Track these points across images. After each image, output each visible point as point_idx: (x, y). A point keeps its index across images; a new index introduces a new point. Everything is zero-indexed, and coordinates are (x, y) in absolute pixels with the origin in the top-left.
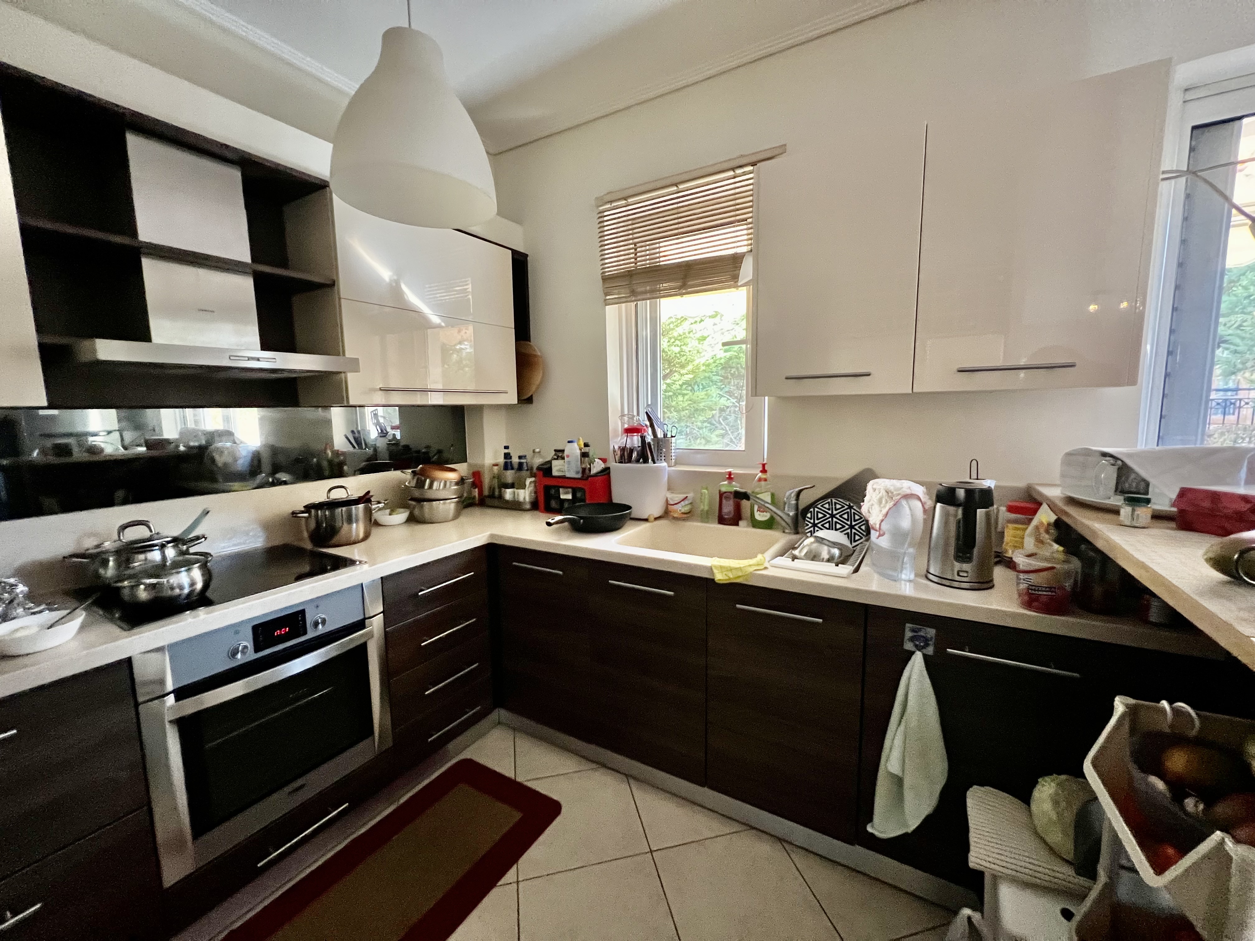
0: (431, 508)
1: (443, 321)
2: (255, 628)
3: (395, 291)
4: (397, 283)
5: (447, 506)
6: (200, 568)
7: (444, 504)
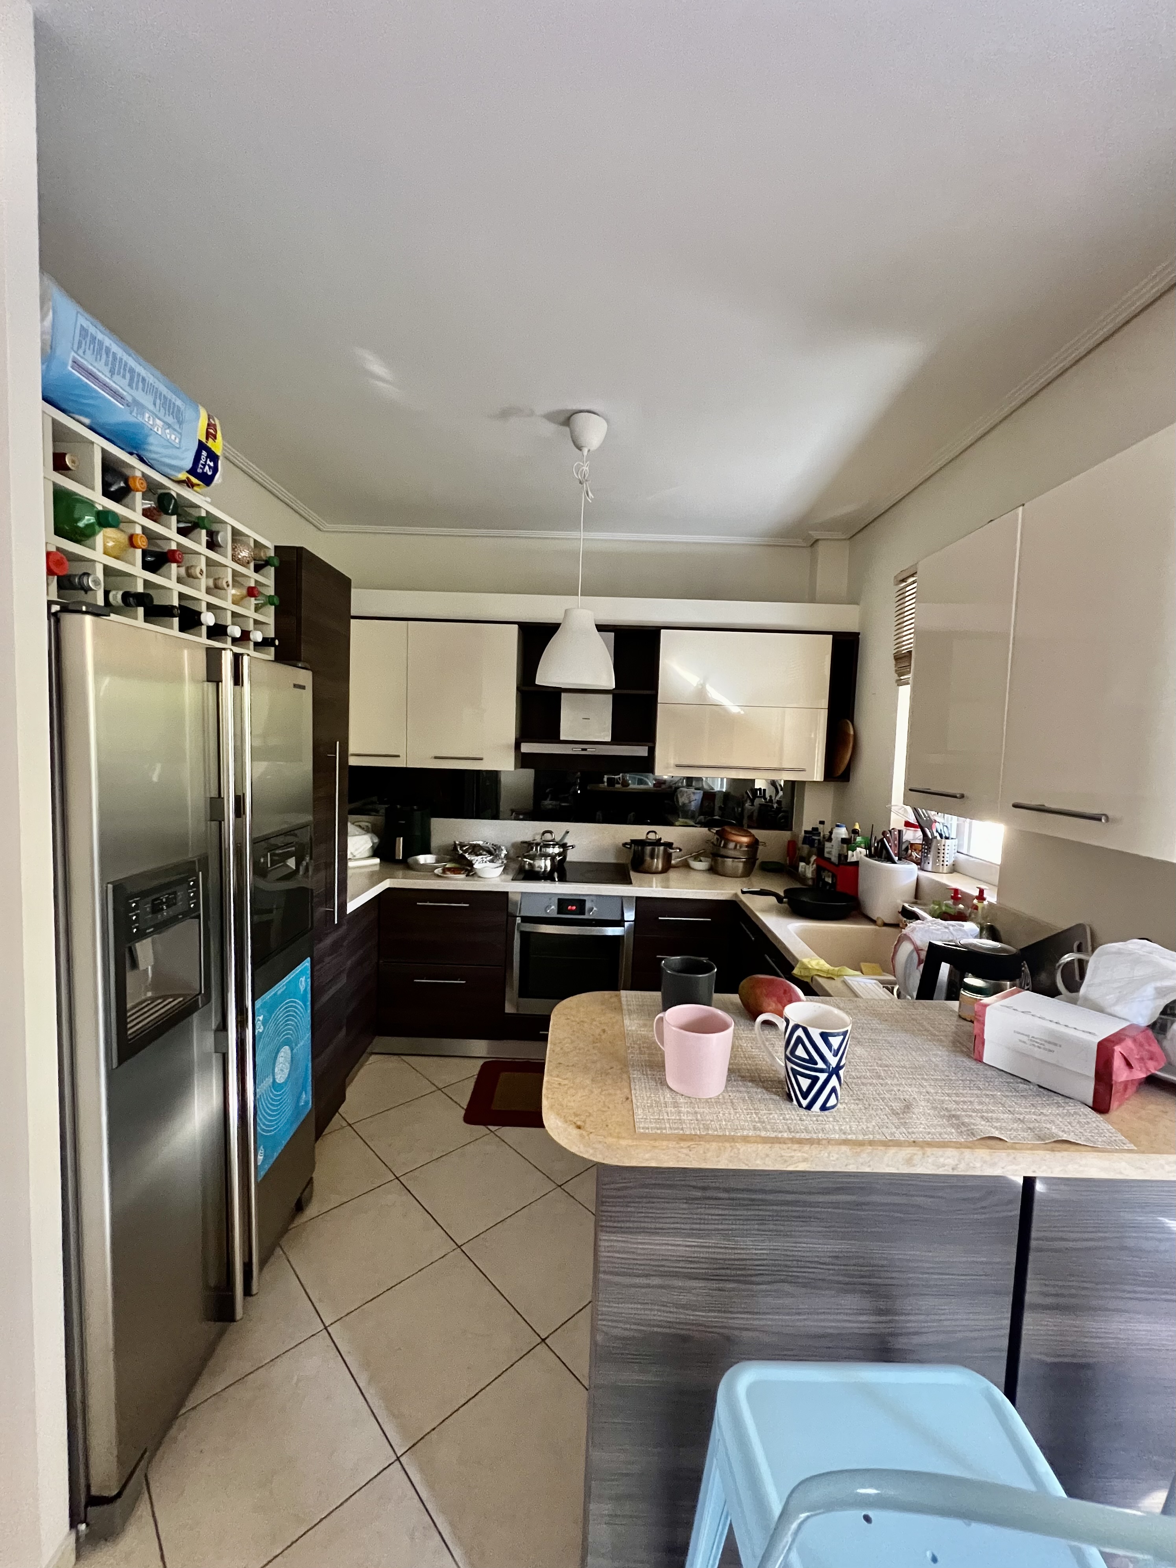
0: (723, 862)
1: (742, 709)
2: (559, 900)
3: (701, 692)
4: (703, 687)
5: (735, 864)
6: (551, 860)
7: (733, 861)
